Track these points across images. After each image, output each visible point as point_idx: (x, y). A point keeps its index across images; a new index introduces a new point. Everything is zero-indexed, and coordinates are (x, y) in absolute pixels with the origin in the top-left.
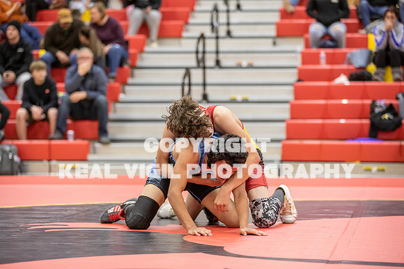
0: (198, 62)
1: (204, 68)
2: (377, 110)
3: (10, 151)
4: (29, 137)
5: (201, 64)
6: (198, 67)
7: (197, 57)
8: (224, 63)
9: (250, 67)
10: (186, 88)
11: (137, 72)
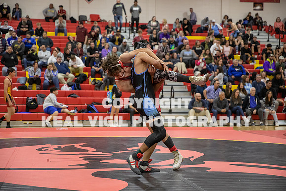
2: (29, 101)
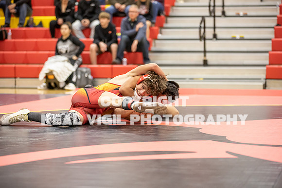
0: (210, 12)
1: (214, 16)
3: (86, 72)
4: (99, 63)
5: (212, 14)
6: (210, 16)
7: (210, 9)
8: (227, 13)
9: (245, 16)
10: (202, 30)
11: (169, 19)
